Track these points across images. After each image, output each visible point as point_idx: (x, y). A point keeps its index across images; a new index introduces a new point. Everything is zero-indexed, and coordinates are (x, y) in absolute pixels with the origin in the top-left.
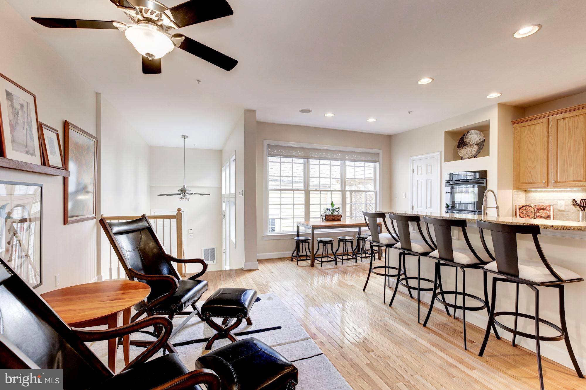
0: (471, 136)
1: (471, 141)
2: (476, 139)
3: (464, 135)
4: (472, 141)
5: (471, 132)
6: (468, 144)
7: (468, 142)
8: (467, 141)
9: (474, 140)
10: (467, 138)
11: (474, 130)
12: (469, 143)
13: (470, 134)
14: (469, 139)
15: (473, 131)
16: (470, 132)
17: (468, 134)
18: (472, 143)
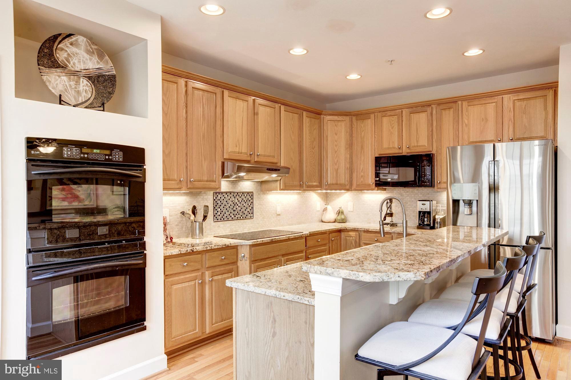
0: (74, 49)
1: (71, 63)
2: (84, 63)
3: (56, 37)
4: (74, 64)
5: (76, 40)
6: (63, 67)
7: (63, 61)
8: (61, 56)
9: (79, 62)
10: (62, 49)
11: (85, 39)
12: (67, 66)
13: (71, 44)
14: (65, 55)
15: (81, 39)
16: (73, 39)
17: (67, 42)
18: (73, 69)
